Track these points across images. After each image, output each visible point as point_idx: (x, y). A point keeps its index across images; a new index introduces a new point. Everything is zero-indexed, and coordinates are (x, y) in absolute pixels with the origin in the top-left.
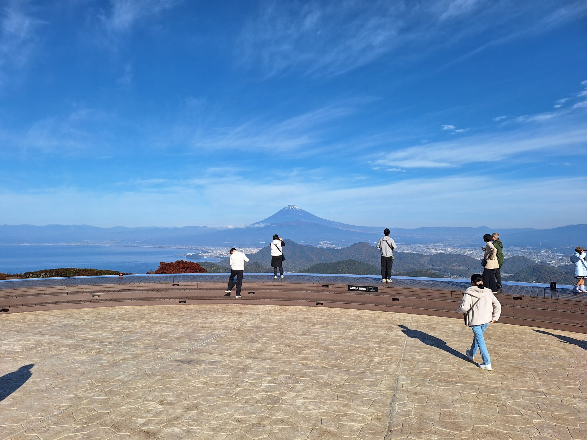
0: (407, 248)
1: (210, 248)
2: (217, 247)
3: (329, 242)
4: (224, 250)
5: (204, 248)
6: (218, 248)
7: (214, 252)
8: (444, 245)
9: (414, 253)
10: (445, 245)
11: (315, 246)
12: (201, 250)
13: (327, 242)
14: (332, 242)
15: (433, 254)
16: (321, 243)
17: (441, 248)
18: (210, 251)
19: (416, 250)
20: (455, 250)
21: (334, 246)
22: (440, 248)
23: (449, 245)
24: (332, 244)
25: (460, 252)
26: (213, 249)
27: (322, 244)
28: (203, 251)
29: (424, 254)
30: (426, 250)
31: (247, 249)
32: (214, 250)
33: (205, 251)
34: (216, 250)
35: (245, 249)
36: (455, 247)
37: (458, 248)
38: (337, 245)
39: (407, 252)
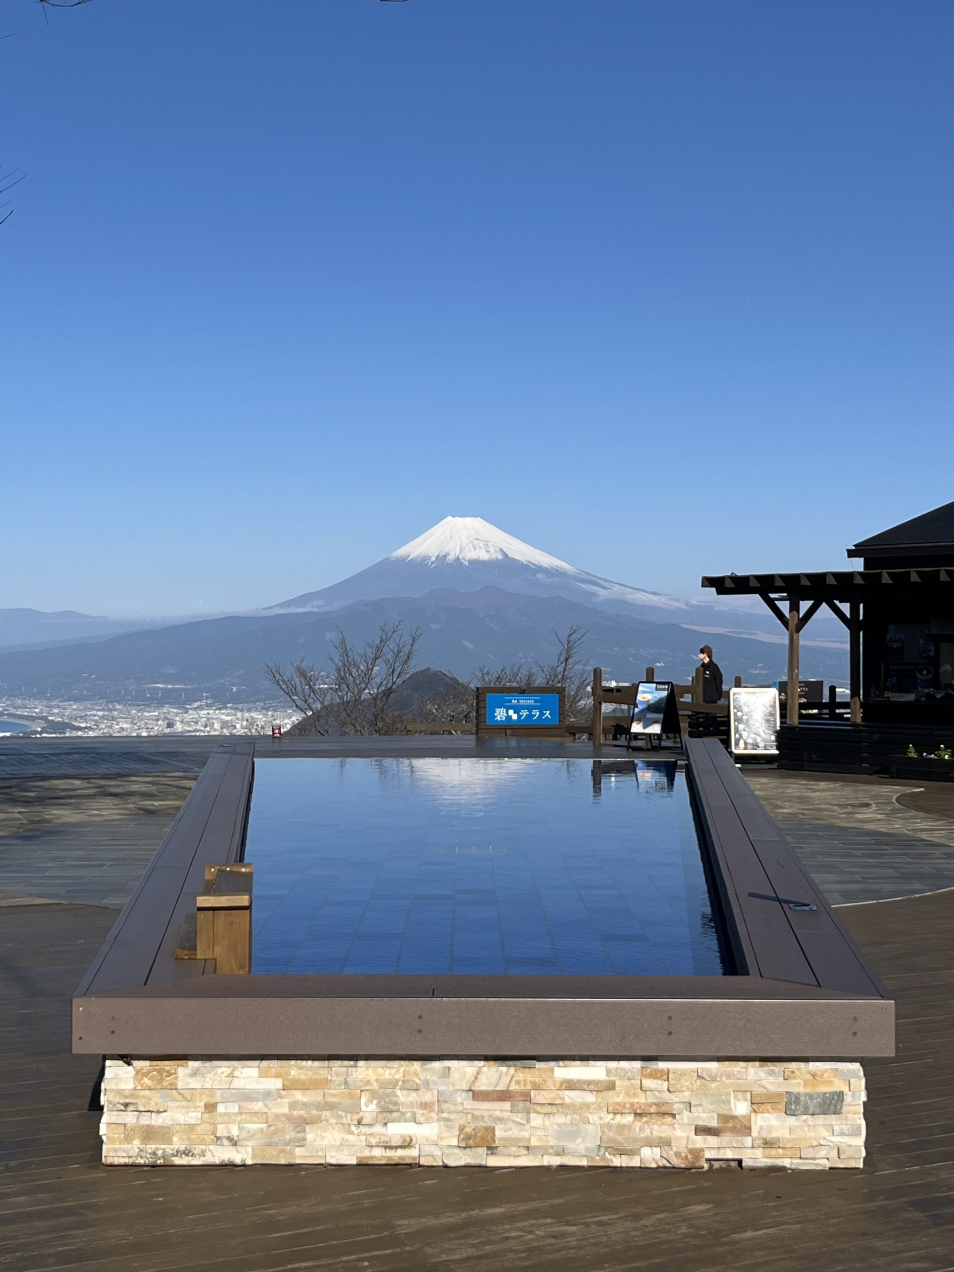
1: (86, 709)
2: (119, 703)
4: (149, 718)
5: (56, 711)
6: (120, 711)
7: (102, 726)
12: (45, 718)
18: (83, 725)
26: (100, 713)
28: (53, 721)
31: (254, 715)
32: (103, 717)
33: (63, 723)
34: (113, 719)
35: (246, 715)
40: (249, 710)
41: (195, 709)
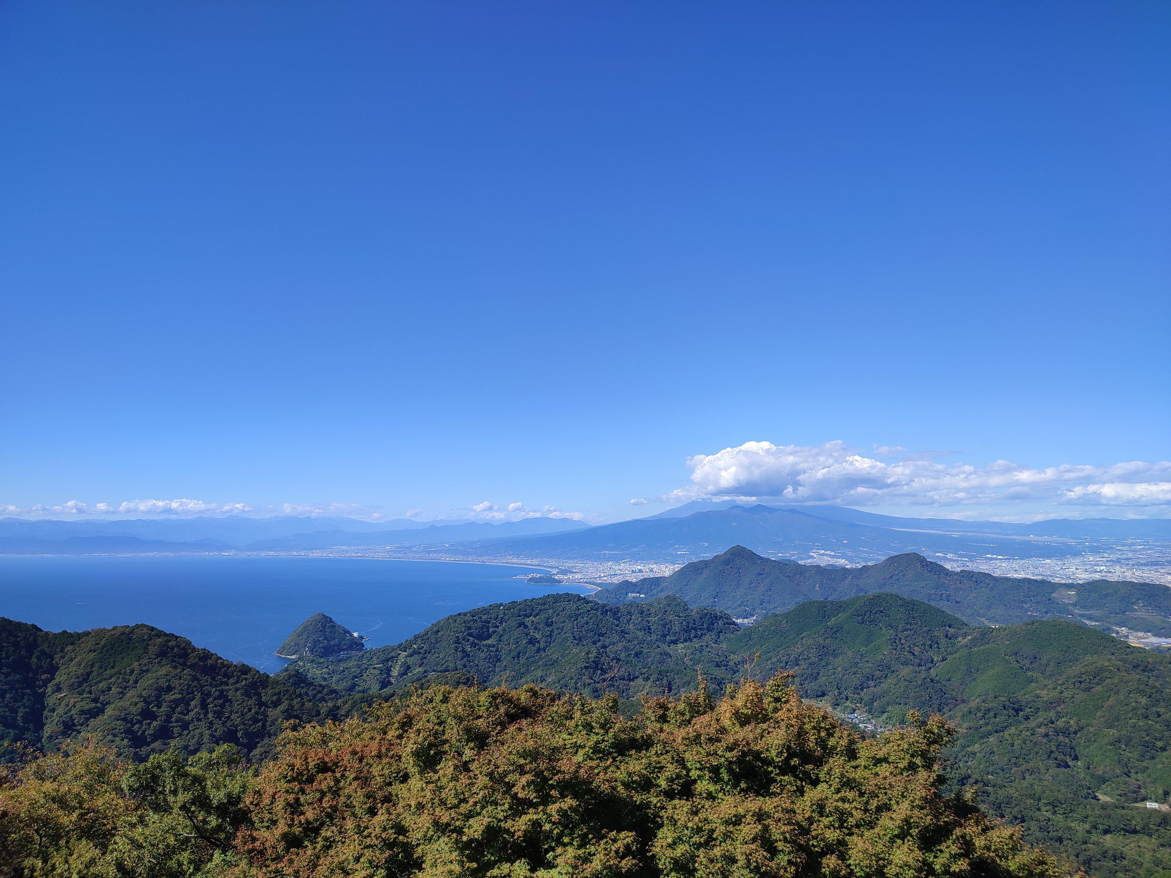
0: (1015, 566)
1: (576, 563)
3: (832, 553)
5: (563, 564)
7: (583, 571)
8: (1105, 559)
9: (1033, 578)
10: (1108, 561)
11: (799, 562)
12: (557, 568)
13: (827, 552)
14: (838, 553)
15: (1080, 582)
16: (813, 554)
17: (1098, 569)
19: (1037, 571)
20: (1134, 574)
21: (842, 562)
22: (1095, 567)
23: (1118, 561)
24: (838, 557)
25: (1148, 578)
26: (583, 565)
27: (815, 556)
28: (562, 569)
29: (1057, 580)
30: (1061, 572)
31: (651, 566)
33: (565, 569)
35: (647, 566)
36: (1133, 565)
37: (1141, 568)
38: (851, 560)
39: (1015, 576)
40: (648, 564)
41: (624, 562)
